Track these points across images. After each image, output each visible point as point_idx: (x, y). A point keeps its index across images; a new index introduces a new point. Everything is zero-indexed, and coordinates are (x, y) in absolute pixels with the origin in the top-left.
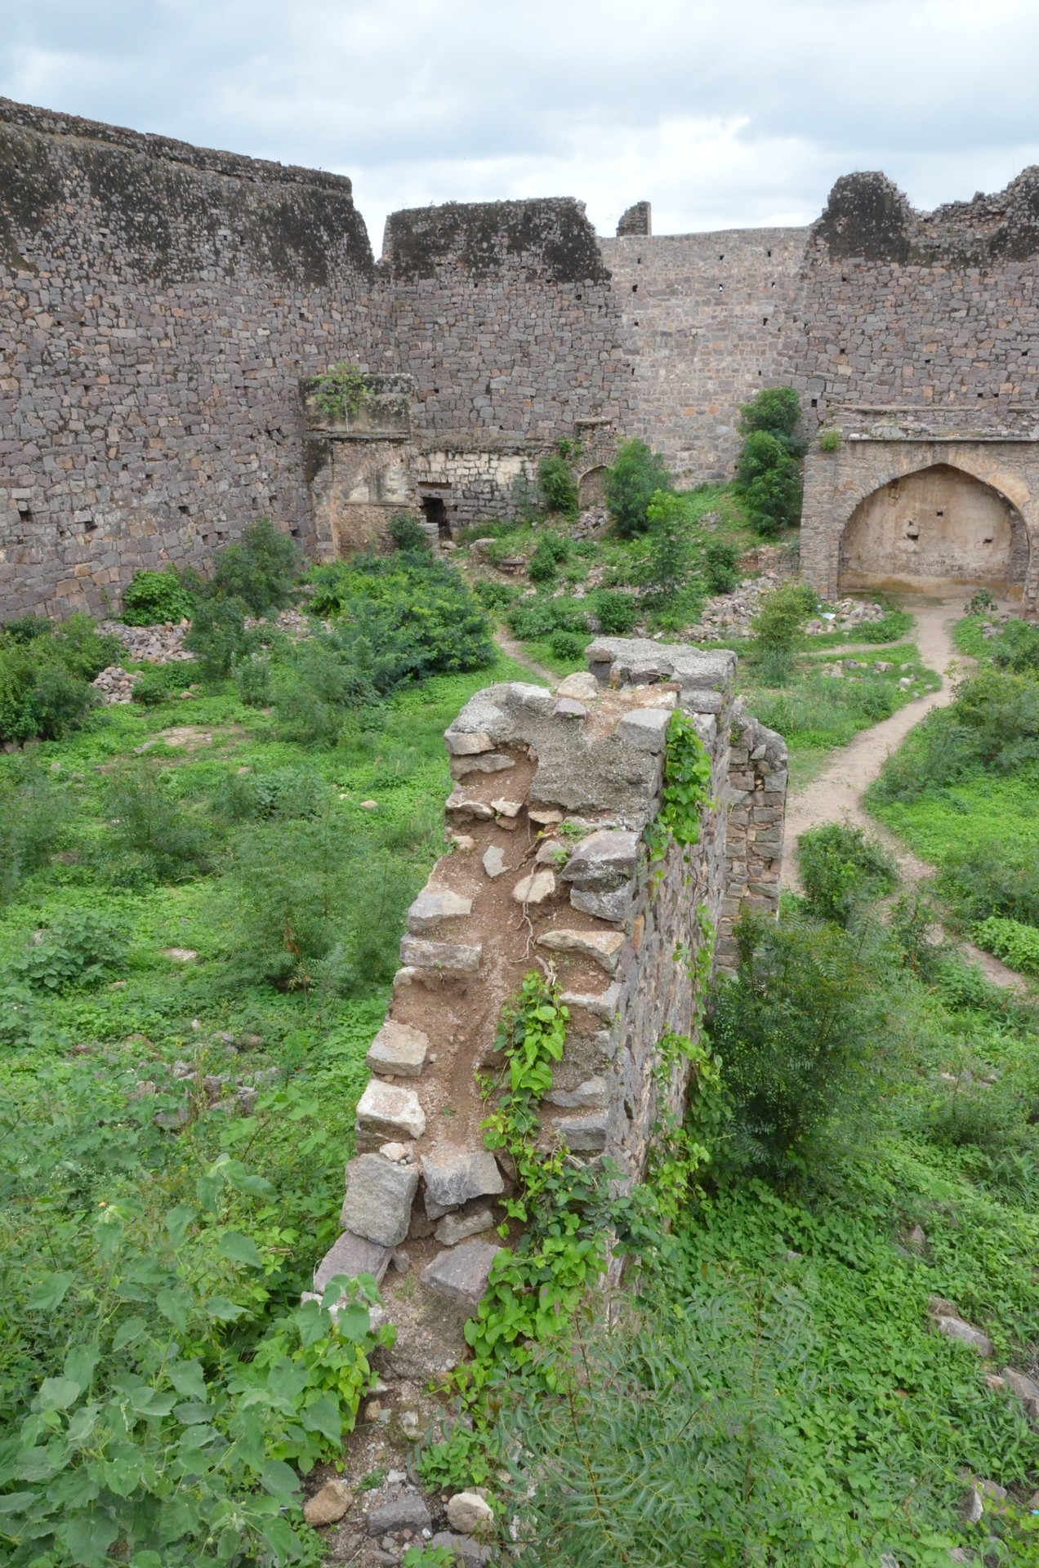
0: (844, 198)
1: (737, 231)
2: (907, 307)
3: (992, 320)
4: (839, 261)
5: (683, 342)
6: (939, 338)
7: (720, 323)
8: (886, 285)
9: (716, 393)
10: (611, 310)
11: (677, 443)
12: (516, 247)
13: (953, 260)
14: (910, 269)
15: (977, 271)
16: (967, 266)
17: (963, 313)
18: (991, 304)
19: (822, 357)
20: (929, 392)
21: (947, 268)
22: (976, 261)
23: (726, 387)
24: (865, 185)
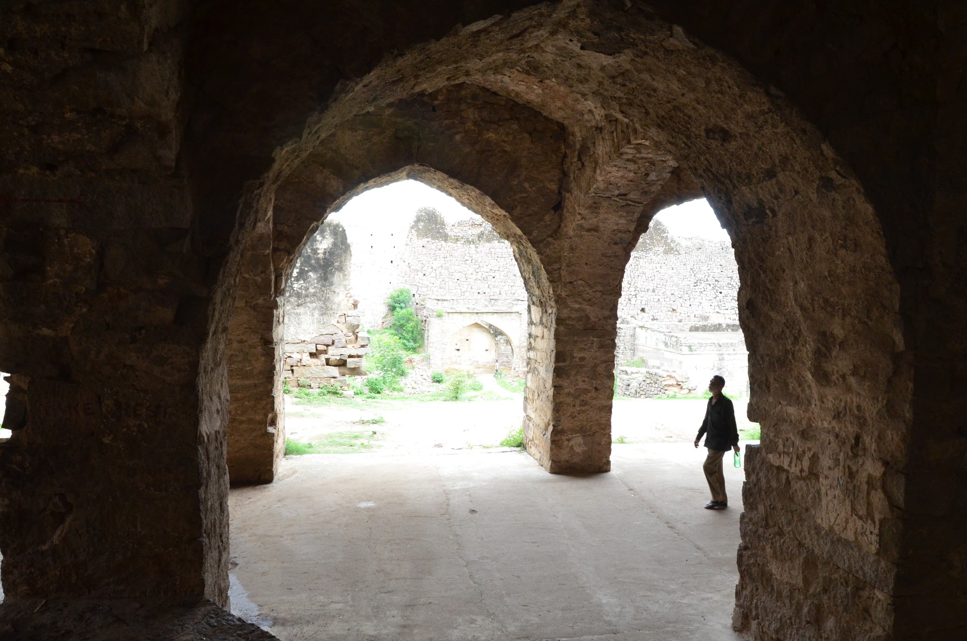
0: (422, 215)
2: (448, 259)
3: (481, 265)
4: (421, 239)
6: (461, 271)
7: (372, 261)
8: (440, 250)
13: (465, 241)
14: (448, 244)
15: (474, 246)
16: (470, 244)
17: (470, 261)
18: (480, 259)
19: (416, 277)
20: (459, 292)
21: (463, 244)
22: (473, 242)
24: (429, 211)
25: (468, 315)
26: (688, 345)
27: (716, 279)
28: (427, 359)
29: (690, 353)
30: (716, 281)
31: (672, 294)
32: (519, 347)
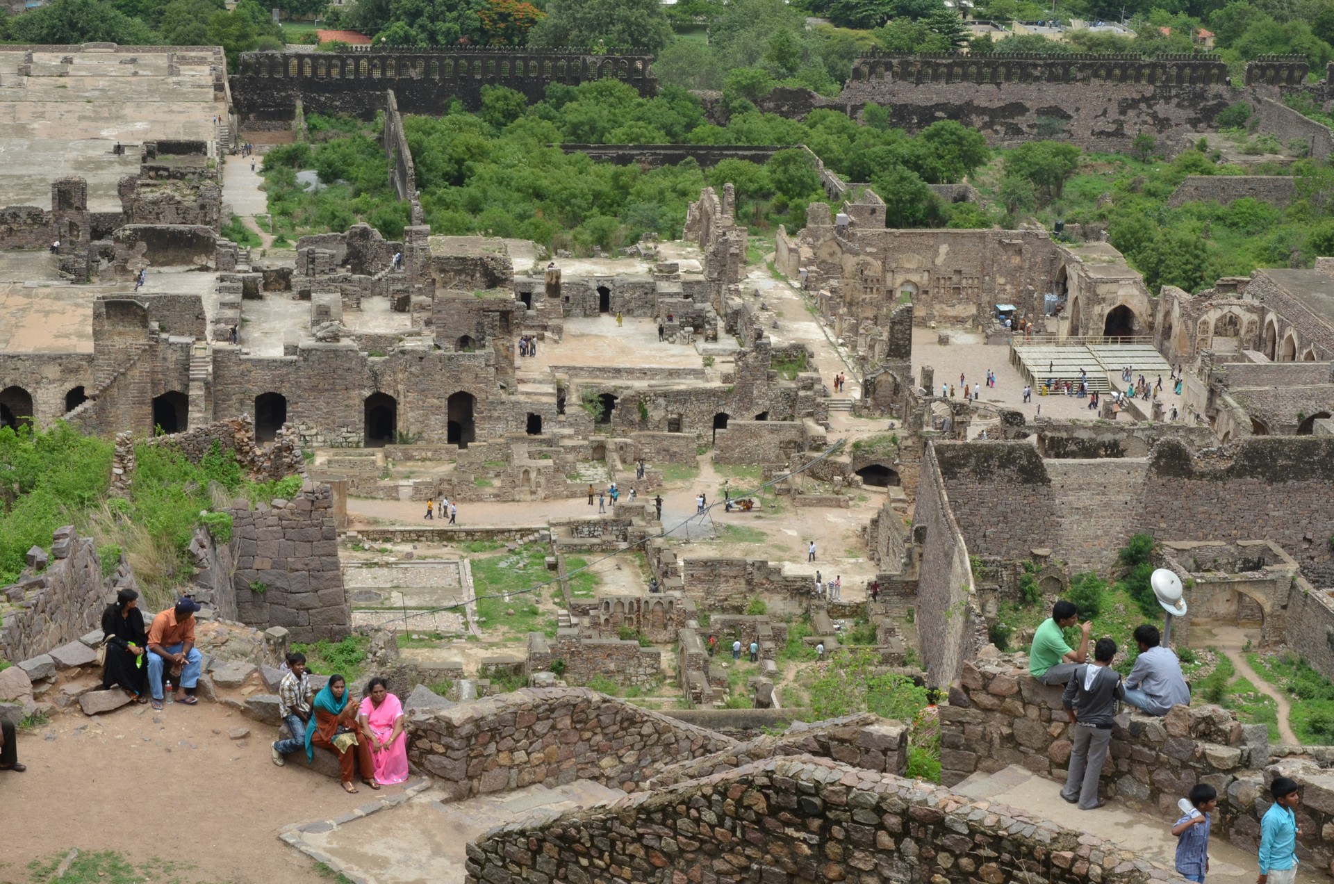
0: (1164, 450)
2: (1192, 497)
3: (1229, 503)
4: (1161, 477)
5: (1086, 512)
6: (1205, 511)
7: (1104, 503)
8: (1182, 488)
9: (1102, 536)
10: (1050, 496)
11: (1083, 560)
12: (1002, 466)
13: (1212, 478)
14: (1193, 481)
15: (1222, 482)
16: (1217, 480)
17: (1216, 500)
18: (1228, 496)
19: (1153, 519)
20: (1201, 535)
21: (1209, 481)
22: (1221, 478)
24: (1172, 447)
32: (1271, 615)
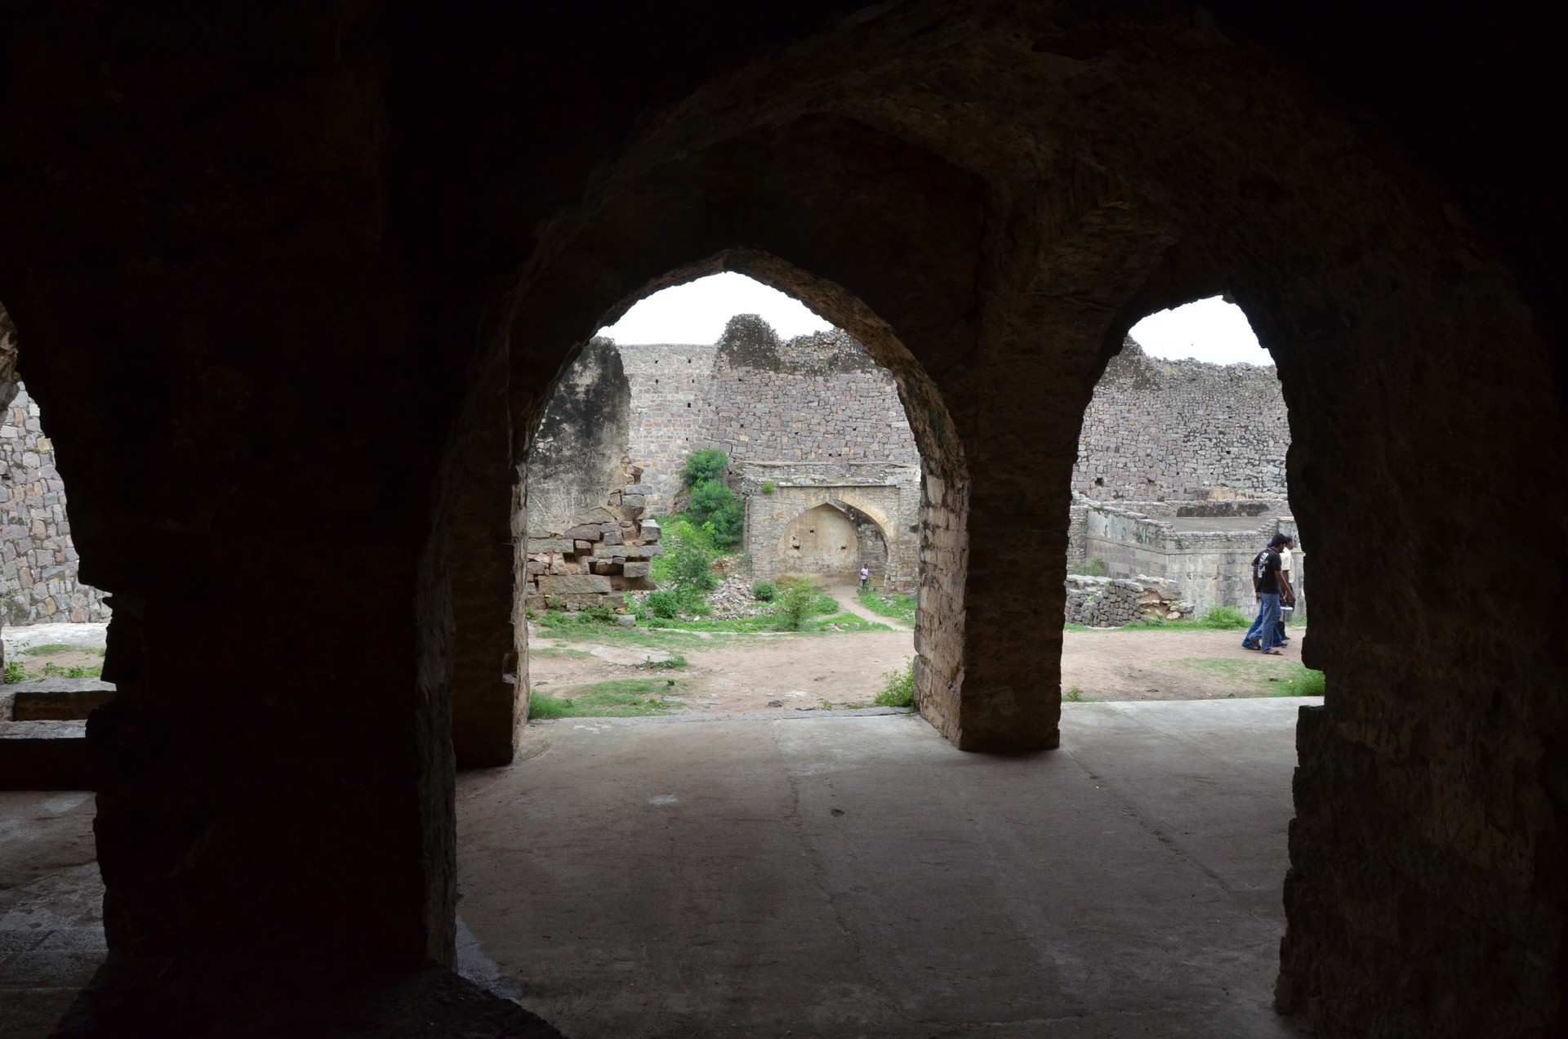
0: (737, 329)
1: (667, 345)
2: (781, 399)
3: (834, 409)
4: (736, 368)
6: (802, 419)
7: (657, 405)
8: (767, 385)
9: (657, 452)
13: (807, 371)
14: (781, 375)
15: (822, 378)
16: (816, 375)
17: (816, 404)
18: (832, 399)
19: (729, 429)
20: (799, 453)
21: (804, 376)
22: (820, 372)
23: (663, 448)
24: (749, 322)
25: (812, 491)
26: (1176, 538)
27: (1220, 429)
28: (747, 564)
29: (1178, 552)
30: (1221, 433)
31: (1148, 455)
32: (897, 543)
